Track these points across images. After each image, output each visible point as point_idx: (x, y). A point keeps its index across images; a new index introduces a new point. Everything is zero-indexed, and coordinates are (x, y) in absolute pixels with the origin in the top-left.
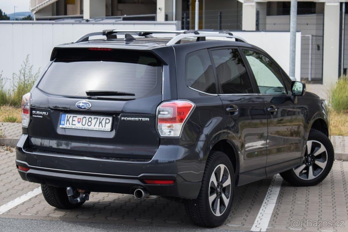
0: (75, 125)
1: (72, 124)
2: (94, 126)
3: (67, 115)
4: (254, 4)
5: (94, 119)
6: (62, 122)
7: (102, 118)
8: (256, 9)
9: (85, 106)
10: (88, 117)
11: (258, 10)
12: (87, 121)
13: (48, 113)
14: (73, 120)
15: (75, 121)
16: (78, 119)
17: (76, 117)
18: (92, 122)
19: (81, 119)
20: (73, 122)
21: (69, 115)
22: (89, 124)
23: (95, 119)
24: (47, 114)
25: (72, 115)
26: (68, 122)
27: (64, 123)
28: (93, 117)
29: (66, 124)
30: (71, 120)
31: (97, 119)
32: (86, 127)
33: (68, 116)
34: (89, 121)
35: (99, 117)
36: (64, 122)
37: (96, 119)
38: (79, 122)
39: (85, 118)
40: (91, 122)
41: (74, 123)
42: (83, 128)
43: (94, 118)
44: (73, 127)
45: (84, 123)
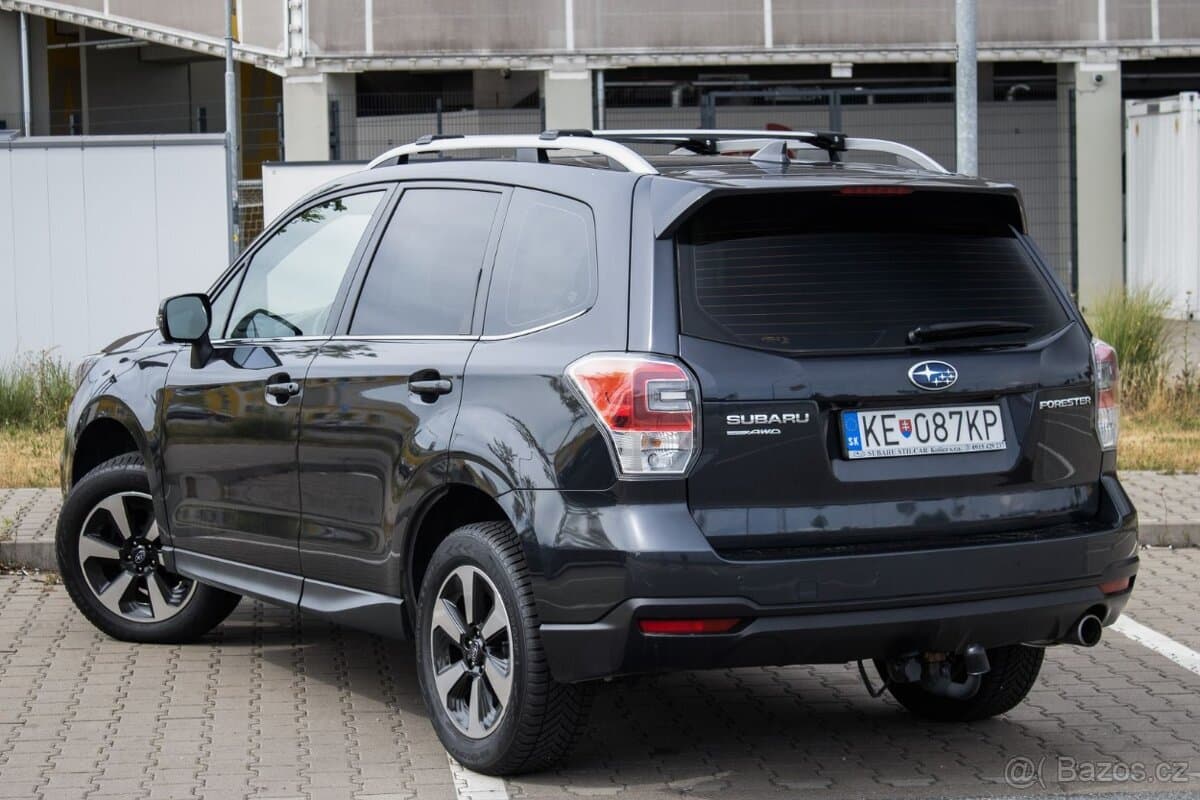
0: (897, 443)
1: (887, 443)
2: (958, 439)
3: (860, 415)
4: (320, 79)
5: (951, 417)
6: (850, 439)
7: (972, 410)
8: (329, 95)
9: (942, 377)
10: (929, 412)
11: (334, 99)
12: (932, 427)
13: (807, 415)
14: (886, 430)
15: (891, 430)
16: (901, 422)
17: (893, 416)
18: (946, 426)
19: (909, 421)
20: (888, 434)
21: (869, 415)
22: (941, 433)
23: (954, 416)
24: (802, 417)
25: (879, 414)
26: (871, 436)
27: (859, 441)
28: (946, 411)
29: (868, 445)
30: (878, 428)
31: (958, 416)
32: (933, 445)
33: (864, 418)
34: (937, 427)
35: (963, 409)
36: (856, 440)
37: (956, 418)
38: (907, 434)
39: (924, 416)
40: (942, 426)
41: (891, 437)
42: (925, 450)
43: (951, 414)
44: (895, 451)
45: (924, 436)
